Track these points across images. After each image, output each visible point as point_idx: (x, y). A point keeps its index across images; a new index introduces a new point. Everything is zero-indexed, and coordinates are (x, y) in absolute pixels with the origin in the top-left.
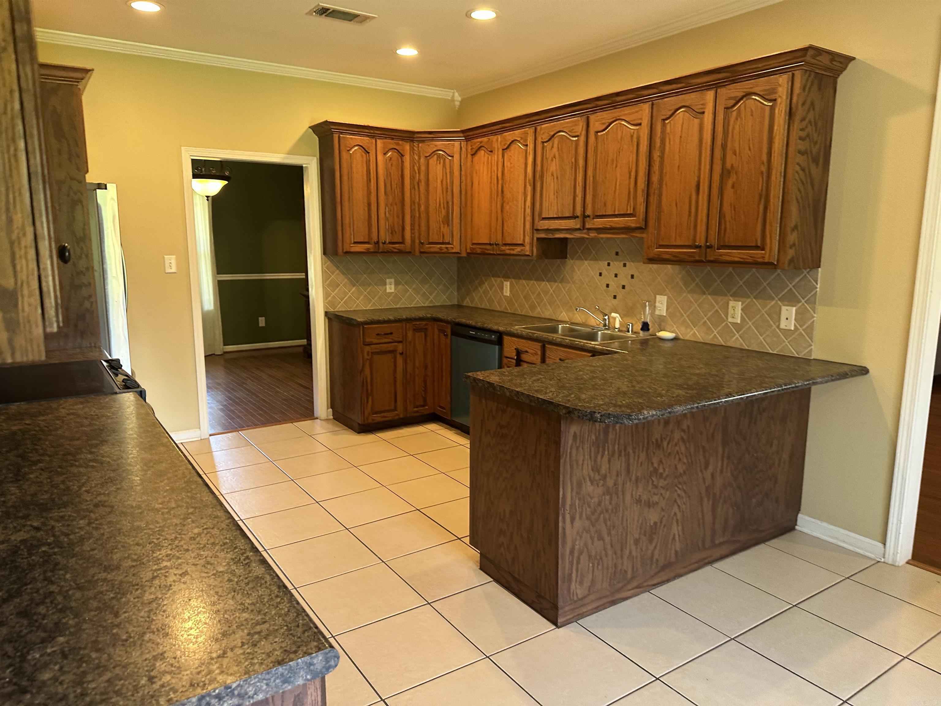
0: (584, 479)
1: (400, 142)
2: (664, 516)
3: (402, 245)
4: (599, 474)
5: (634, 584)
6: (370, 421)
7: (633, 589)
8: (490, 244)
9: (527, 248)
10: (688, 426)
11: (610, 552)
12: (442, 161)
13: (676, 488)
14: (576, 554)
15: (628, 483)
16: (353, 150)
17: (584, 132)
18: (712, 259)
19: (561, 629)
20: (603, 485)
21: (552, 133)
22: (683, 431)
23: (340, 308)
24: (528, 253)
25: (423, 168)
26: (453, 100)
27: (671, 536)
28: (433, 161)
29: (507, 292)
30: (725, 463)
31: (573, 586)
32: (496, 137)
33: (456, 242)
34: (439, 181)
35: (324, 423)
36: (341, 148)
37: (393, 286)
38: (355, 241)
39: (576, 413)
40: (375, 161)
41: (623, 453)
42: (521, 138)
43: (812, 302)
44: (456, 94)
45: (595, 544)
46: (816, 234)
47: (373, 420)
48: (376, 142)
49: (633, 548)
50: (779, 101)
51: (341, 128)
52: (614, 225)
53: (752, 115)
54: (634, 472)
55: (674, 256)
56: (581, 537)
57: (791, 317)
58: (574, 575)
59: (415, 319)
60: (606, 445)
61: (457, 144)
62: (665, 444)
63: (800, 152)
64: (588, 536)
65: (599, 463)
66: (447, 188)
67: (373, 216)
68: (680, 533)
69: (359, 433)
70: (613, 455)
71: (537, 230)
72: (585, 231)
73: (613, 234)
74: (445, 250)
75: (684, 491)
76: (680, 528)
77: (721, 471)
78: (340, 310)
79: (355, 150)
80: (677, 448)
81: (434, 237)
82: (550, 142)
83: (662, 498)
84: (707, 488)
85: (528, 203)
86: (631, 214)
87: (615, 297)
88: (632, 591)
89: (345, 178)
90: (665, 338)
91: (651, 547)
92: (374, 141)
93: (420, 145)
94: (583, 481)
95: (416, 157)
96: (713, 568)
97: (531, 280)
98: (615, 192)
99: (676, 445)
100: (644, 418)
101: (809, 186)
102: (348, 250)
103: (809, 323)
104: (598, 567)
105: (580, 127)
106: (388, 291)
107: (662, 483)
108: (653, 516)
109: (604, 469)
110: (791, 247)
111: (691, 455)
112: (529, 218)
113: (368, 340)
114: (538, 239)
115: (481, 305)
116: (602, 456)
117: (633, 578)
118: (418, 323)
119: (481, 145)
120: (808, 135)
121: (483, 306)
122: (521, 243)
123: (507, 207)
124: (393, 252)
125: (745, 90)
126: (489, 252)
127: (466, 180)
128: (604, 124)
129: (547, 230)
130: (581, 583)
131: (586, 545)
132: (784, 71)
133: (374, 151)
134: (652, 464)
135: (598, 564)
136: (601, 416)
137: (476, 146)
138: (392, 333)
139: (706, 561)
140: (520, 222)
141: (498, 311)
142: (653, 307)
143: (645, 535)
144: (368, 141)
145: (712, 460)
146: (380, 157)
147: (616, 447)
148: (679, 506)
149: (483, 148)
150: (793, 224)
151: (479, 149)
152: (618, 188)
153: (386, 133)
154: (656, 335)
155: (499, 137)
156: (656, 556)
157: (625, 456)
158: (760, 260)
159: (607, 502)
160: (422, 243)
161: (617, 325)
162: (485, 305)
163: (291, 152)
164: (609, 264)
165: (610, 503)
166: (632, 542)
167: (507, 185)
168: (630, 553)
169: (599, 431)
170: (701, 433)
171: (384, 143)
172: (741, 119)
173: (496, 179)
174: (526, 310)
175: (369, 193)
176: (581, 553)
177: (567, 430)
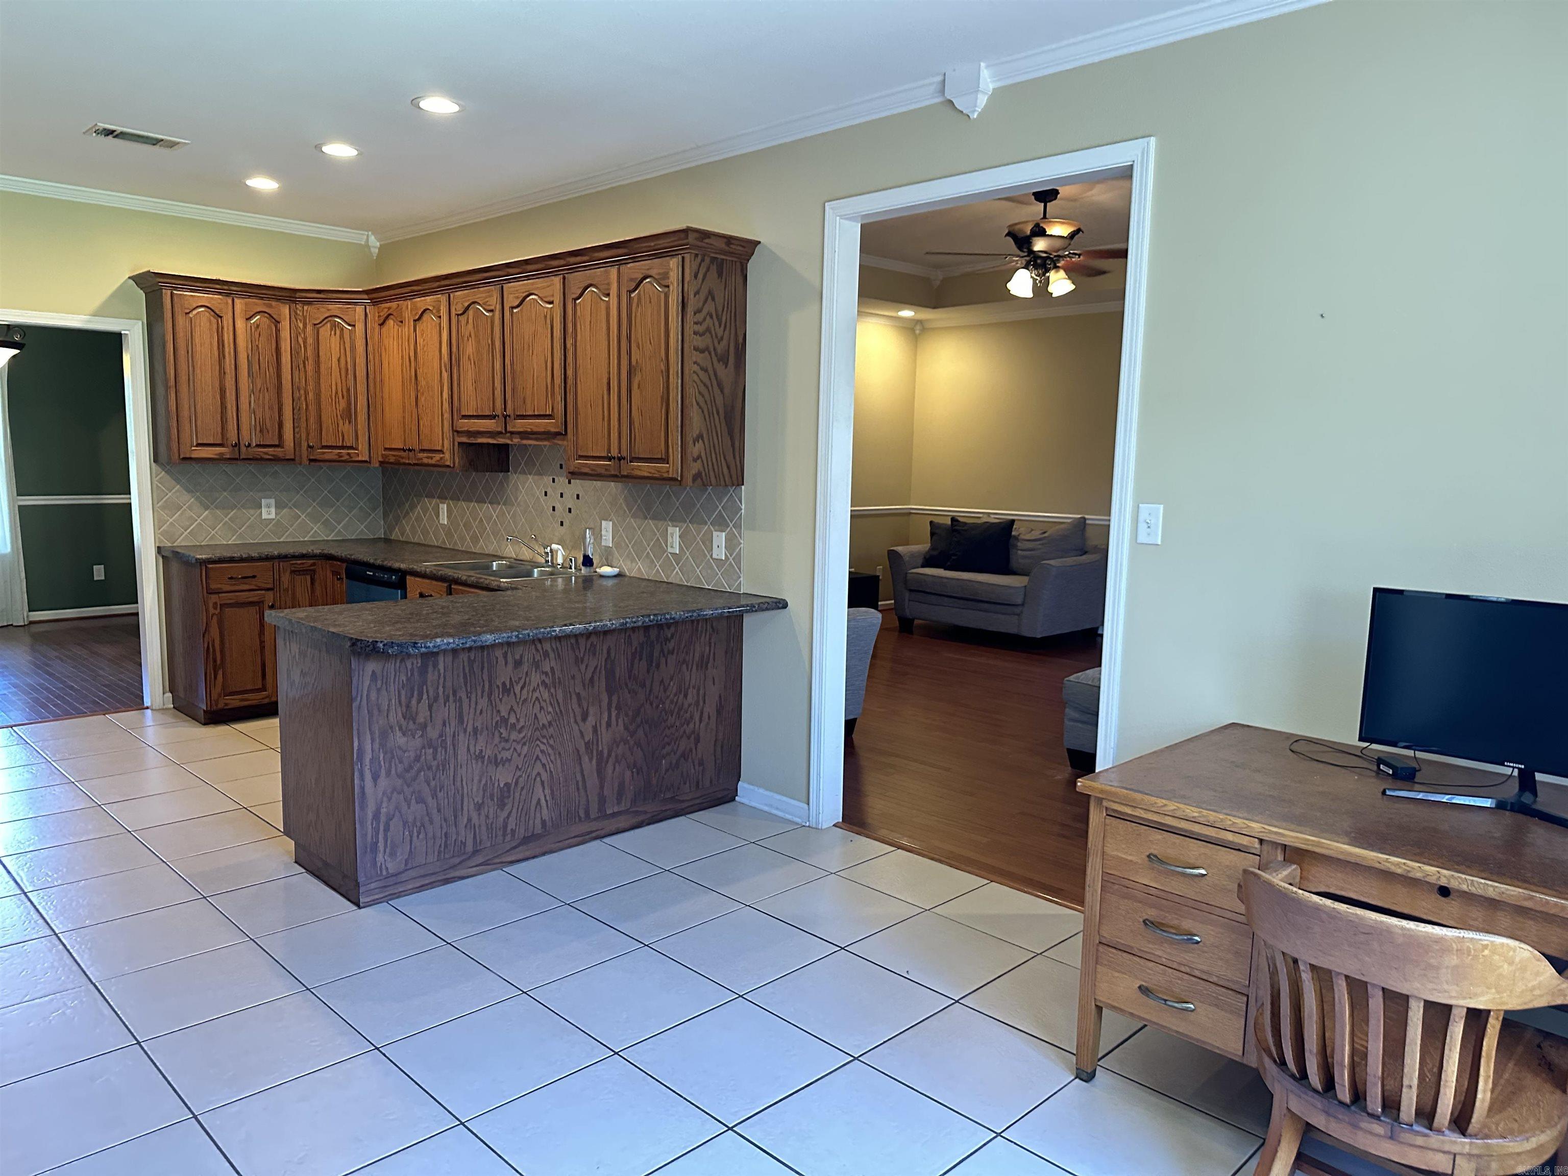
0: (391, 727)
1: (274, 303)
2: (520, 776)
3: (279, 449)
4: (414, 723)
5: (480, 859)
6: (221, 706)
7: (477, 866)
8: (404, 450)
9: (447, 456)
10: (552, 668)
11: (437, 818)
12: (338, 332)
13: (538, 742)
14: (383, 819)
15: (462, 735)
16: (195, 312)
17: (498, 307)
18: (625, 474)
19: (363, 910)
20: (422, 736)
21: (466, 304)
22: (546, 674)
23: (182, 541)
24: (448, 463)
25: (310, 341)
26: (367, 245)
27: (534, 802)
28: (325, 331)
29: (444, 519)
30: (614, 714)
31: (380, 858)
32: (405, 303)
33: (363, 446)
34: (335, 360)
35: (159, 715)
36: (176, 309)
37: (273, 510)
38: (199, 442)
39: (359, 643)
40: (231, 328)
41: (451, 698)
42: (434, 307)
43: (738, 526)
44: (372, 238)
45: (411, 808)
46: (733, 445)
47: (226, 704)
48: (233, 301)
49: (474, 815)
50: (671, 288)
51: (173, 281)
52: (535, 429)
53: (650, 302)
54: (471, 722)
55: (593, 470)
56: (390, 799)
57: (722, 545)
58: (381, 845)
59: (294, 557)
60: (425, 687)
61: (359, 309)
62: (517, 689)
63: (696, 349)
64: (401, 796)
65: (414, 709)
66: (347, 370)
67: (229, 406)
68: (548, 798)
69: (205, 724)
70: (436, 699)
71: (458, 432)
72: (508, 435)
73: (536, 439)
74: (346, 457)
75: (551, 746)
76: (547, 791)
77: (609, 725)
78: (183, 544)
79: (198, 313)
80: (536, 694)
81: (328, 440)
82: (465, 316)
83: (515, 754)
84: (587, 744)
85: (445, 395)
86: (550, 415)
87: (562, 524)
88: (475, 869)
89: (182, 352)
90: (607, 575)
91: (504, 814)
92: (230, 301)
93: (306, 308)
94: (390, 731)
95: (301, 325)
96: (601, 843)
97: (472, 501)
98: (533, 387)
99: (534, 690)
100: (434, 647)
101: (717, 391)
102: (188, 456)
103: (738, 550)
104: (418, 836)
105: (494, 301)
106: (265, 516)
107: (514, 736)
108: (503, 776)
109: (423, 715)
110: (695, 460)
111: (558, 704)
112: (447, 415)
113: (213, 586)
114: (459, 443)
115: (414, 538)
116: (419, 701)
117: (476, 852)
118: (299, 562)
119: (389, 312)
120: (708, 330)
121: (416, 540)
122: (440, 449)
123: (422, 400)
124: (262, 459)
125: (643, 271)
126: (404, 461)
127: (374, 359)
128: (517, 298)
129: (469, 434)
130: (393, 854)
131: (397, 808)
132: (674, 253)
133: (231, 314)
134: (498, 711)
135: (419, 833)
136: (384, 645)
137: (384, 314)
138: (254, 577)
139: (594, 835)
140: (437, 420)
141: (434, 546)
142: (598, 535)
143: (492, 800)
144: (219, 301)
145: (592, 711)
146: (240, 324)
147: (441, 690)
148: (544, 765)
149: (392, 316)
150: (695, 433)
151: (387, 318)
152: (535, 381)
153: (250, 290)
154: (596, 572)
155: (409, 302)
156: (511, 825)
157: (455, 701)
158: (665, 475)
159: (430, 757)
160: (311, 447)
161: (560, 560)
162: (418, 538)
163: (97, 314)
164: (554, 481)
165: (435, 759)
166: (472, 807)
167: (421, 371)
168: (469, 820)
169: (412, 670)
170: (573, 677)
171: (246, 304)
172: (642, 306)
173: (408, 360)
174: (467, 545)
175: (222, 373)
176: (390, 818)
177: (361, 667)
